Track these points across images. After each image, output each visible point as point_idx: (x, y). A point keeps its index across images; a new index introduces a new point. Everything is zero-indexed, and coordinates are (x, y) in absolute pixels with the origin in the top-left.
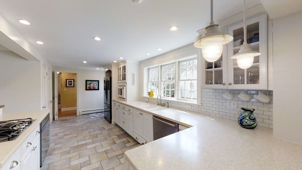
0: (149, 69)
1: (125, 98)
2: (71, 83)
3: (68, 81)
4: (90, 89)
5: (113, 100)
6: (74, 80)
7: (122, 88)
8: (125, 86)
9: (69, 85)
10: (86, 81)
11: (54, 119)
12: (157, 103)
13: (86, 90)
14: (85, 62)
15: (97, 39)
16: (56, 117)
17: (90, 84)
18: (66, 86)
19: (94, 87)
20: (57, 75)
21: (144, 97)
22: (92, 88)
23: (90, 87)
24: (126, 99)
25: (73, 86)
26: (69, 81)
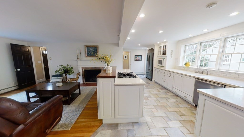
0: (186, 46)
5: (154, 68)
7: (162, 60)
8: (164, 59)
9: (125, 58)
10: (135, 56)
12: (195, 71)
13: (135, 61)
17: (137, 57)
19: (139, 59)
21: (180, 66)
22: (138, 60)
23: (137, 59)
24: (165, 67)
25: (127, 58)
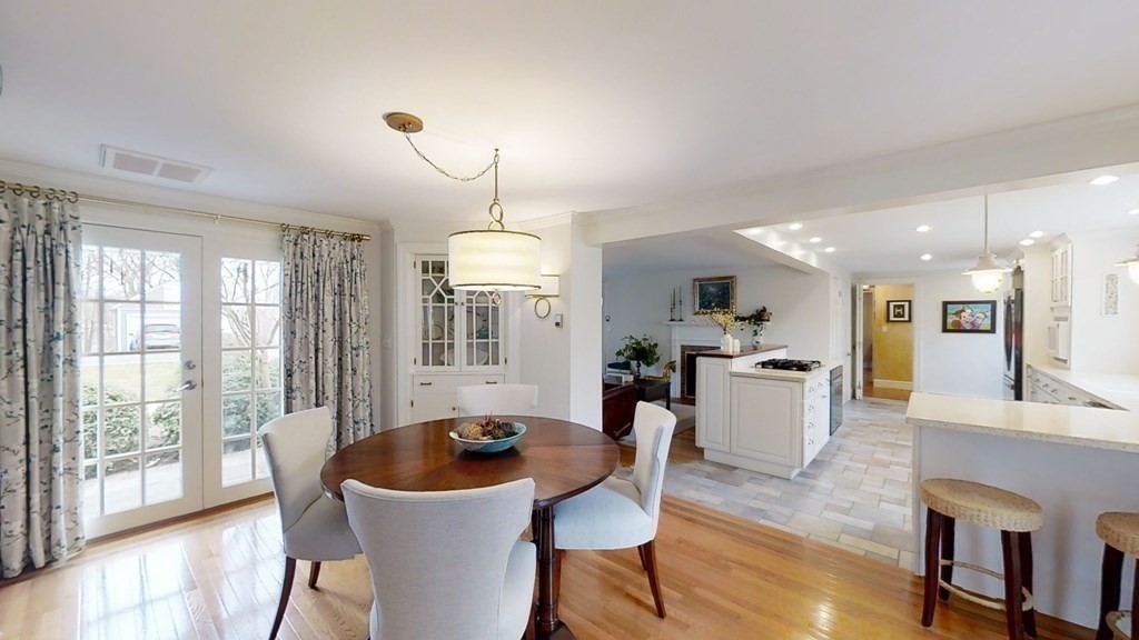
1: (1065, 361)
2: (901, 312)
3: (892, 305)
4: (959, 329)
5: (1029, 366)
6: (910, 302)
8: (1066, 319)
9: (895, 316)
10: (945, 304)
11: (854, 397)
14: (927, 257)
15: (923, 229)
16: (859, 393)
17: (958, 313)
18: (888, 320)
20: (862, 292)
22: (967, 326)
23: (957, 323)
25: (906, 318)
26: (895, 306)
